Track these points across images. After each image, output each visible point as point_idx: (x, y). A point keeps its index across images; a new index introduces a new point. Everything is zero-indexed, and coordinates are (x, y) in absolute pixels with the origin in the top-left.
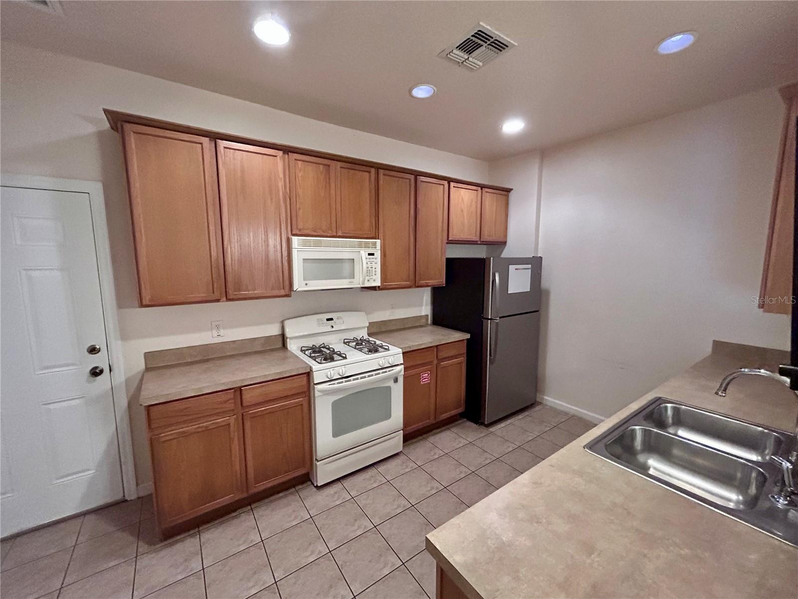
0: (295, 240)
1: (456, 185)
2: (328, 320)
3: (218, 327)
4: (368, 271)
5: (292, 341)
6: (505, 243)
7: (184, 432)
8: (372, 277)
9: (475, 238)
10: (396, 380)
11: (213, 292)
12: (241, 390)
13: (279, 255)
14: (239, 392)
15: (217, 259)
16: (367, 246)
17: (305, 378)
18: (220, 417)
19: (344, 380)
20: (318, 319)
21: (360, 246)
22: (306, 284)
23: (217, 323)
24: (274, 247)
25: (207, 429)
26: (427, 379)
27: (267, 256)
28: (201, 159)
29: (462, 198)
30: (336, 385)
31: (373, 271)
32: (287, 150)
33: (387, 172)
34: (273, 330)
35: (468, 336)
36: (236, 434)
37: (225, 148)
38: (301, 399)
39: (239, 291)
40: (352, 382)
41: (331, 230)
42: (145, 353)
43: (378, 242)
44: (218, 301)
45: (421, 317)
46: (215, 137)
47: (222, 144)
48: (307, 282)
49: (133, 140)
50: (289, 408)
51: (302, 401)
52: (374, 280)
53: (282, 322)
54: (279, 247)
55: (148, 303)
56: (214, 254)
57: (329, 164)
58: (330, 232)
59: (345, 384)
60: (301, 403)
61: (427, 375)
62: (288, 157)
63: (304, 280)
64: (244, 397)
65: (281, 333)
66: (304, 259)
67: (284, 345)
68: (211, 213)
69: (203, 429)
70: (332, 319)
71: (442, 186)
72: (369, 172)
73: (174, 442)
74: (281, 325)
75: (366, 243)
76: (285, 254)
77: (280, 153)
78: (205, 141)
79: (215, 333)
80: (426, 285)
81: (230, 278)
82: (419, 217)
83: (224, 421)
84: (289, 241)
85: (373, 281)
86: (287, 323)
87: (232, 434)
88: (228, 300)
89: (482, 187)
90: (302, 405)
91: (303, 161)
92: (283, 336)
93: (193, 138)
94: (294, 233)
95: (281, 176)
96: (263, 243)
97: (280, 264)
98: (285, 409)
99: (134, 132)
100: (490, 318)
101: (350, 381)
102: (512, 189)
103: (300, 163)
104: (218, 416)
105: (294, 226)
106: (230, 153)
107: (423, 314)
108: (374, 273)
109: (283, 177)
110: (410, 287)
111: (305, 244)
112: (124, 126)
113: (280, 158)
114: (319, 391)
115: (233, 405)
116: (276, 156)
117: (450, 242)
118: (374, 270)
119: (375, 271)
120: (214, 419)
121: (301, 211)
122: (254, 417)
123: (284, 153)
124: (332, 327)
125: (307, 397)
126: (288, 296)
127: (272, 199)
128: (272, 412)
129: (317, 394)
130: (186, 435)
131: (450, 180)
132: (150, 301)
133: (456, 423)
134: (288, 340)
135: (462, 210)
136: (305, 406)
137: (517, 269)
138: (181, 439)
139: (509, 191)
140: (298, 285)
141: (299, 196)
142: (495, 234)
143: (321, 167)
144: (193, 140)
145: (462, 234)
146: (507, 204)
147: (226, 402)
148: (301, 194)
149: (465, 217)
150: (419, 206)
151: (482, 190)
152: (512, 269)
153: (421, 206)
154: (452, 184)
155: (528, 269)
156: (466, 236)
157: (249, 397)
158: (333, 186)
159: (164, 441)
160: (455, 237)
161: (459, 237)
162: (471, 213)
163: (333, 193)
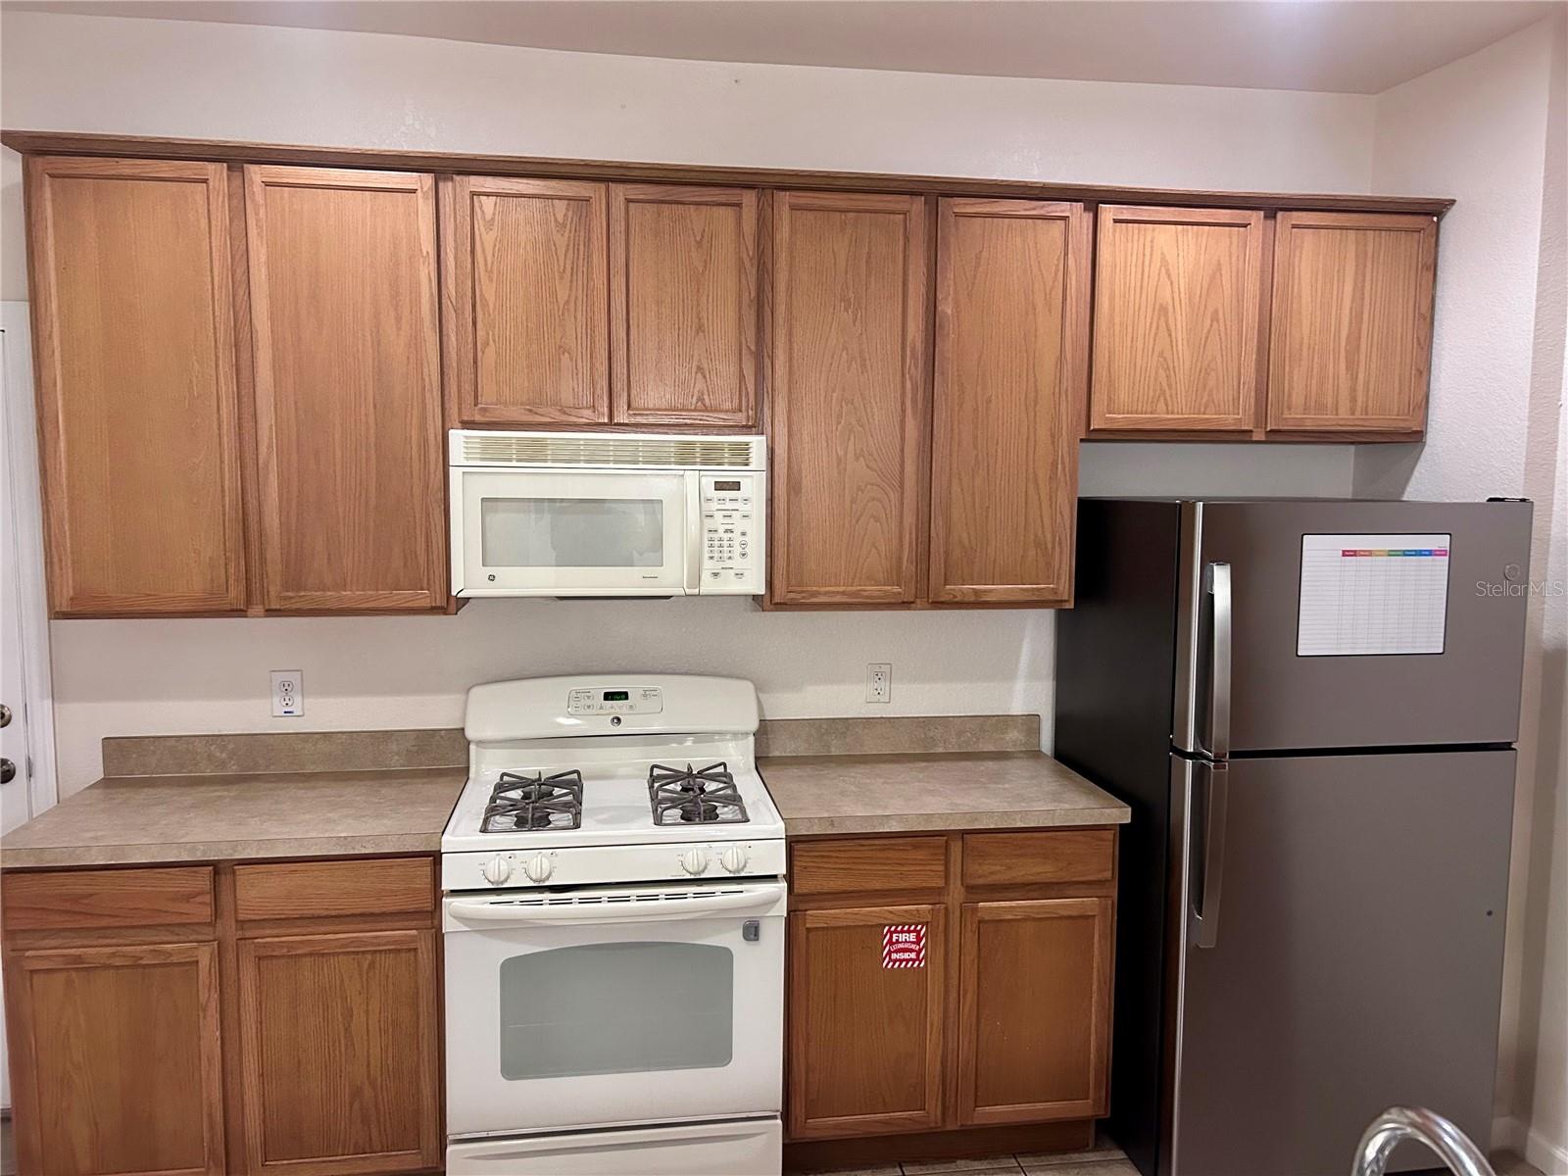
0: (461, 441)
1: (1128, 211)
2: (609, 696)
3: (286, 689)
4: (716, 543)
5: (484, 752)
6: (1412, 439)
7: (78, 959)
8: (729, 563)
9: (1239, 416)
10: (752, 932)
11: (227, 589)
12: (232, 873)
13: (418, 485)
14: (229, 878)
16: (710, 456)
17: (424, 867)
18: (175, 938)
19: (548, 896)
20: (577, 693)
21: (685, 456)
22: (492, 578)
23: (287, 676)
24: (404, 462)
25: (136, 965)
26: (913, 955)
27: (381, 489)
28: (203, 221)
29: (1164, 262)
30: (515, 908)
31: (736, 544)
32: (448, 168)
33: (804, 198)
35: (1122, 814)
36: (215, 995)
37: (267, 184)
38: (414, 932)
39: (299, 590)
40: (575, 907)
41: (593, 408)
42: (105, 739)
43: (757, 444)
44: (244, 612)
45: (1005, 721)
46: (241, 158)
47: (257, 173)
48: (493, 571)
49: (48, 194)
50: (375, 952)
51: (413, 939)
52: (739, 575)
54: (417, 463)
56: (231, 483)
57: (586, 194)
58: (586, 414)
59: (547, 908)
60: (412, 946)
61: (912, 937)
62: (454, 189)
63: (485, 564)
64: (239, 895)
66: (483, 499)
67: (469, 764)
68: (226, 367)
69: (129, 962)
70: (624, 696)
71: (1061, 223)
72: (739, 205)
75: (708, 448)
76: (435, 481)
77: (428, 179)
78: (215, 172)
79: (278, 705)
80: (972, 599)
81: (272, 553)
82: (946, 347)
83: (180, 952)
84: (443, 445)
85: (733, 578)
86: (475, 695)
87: (204, 992)
88: (272, 612)
89: (1272, 207)
90: (414, 950)
91: (497, 195)
93: (185, 168)
94: (462, 418)
95: (428, 248)
96: (371, 451)
98: (364, 952)
99: (51, 175)
100: (1190, 749)
101: (568, 902)
102: (1453, 202)
103: (488, 203)
104: (172, 932)
105: (468, 399)
106: (282, 198)
107: (1017, 708)
108: (737, 550)
109: (433, 250)
110: (905, 605)
111: (490, 452)
112: (31, 165)
113: (427, 194)
114: (456, 917)
115: (208, 911)
116: (414, 191)
117: (1096, 437)
118: (737, 539)
119: (744, 544)
120: (156, 939)
121: (491, 350)
122: (266, 958)
123: (438, 178)
124: (619, 721)
125: (434, 930)
127: (398, 319)
129: (451, 924)
130: (83, 967)
131: (1093, 199)
133: (1075, 1157)
134: (474, 748)
135: (1163, 310)
136: (425, 957)
137: (1355, 553)
138: (74, 974)
139: (1433, 211)
140: (467, 577)
141: (485, 305)
142: (1353, 400)
143: (561, 205)
144: (187, 174)
145: (1161, 406)
146: (1432, 268)
147: (188, 898)
148: (490, 295)
149: (1180, 335)
150: (946, 308)
151: (1270, 223)
152: (1319, 552)
153: (957, 304)
154: (1108, 212)
155: (1430, 553)
156: (1180, 412)
157: (254, 894)
158: (598, 261)
159: (32, 972)
160: (1120, 419)
161: (1143, 418)
162: (1215, 318)
163: (599, 281)
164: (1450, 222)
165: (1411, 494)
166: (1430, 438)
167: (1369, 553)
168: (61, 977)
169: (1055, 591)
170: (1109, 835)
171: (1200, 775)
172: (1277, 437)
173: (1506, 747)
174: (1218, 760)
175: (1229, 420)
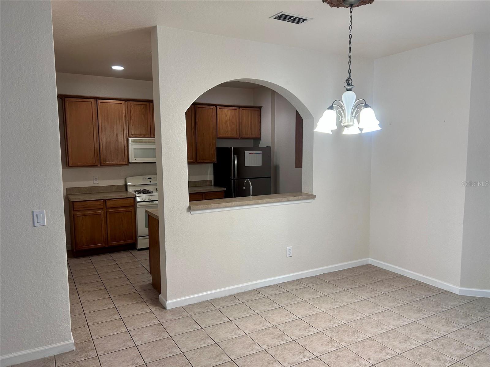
0: (130, 139)
1: (221, 107)
2: (148, 178)
3: (96, 179)
5: (130, 188)
7: (84, 214)
9: (237, 136)
11: (95, 162)
12: (106, 201)
13: (123, 146)
14: (105, 202)
15: (97, 148)
17: (133, 200)
18: (97, 211)
20: (144, 178)
22: (135, 160)
23: (96, 177)
24: (121, 143)
25: (93, 215)
27: (118, 147)
28: (91, 108)
29: (226, 114)
30: (147, 204)
32: (126, 100)
34: (121, 182)
35: (225, 189)
36: (104, 219)
38: (131, 209)
39: (106, 162)
40: (154, 203)
41: (148, 134)
42: (67, 188)
44: (97, 166)
45: (207, 181)
46: (96, 99)
47: (100, 101)
48: (135, 158)
49: (67, 104)
50: (126, 212)
53: (126, 179)
54: (123, 143)
55: (71, 166)
56: (95, 146)
57: (146, 104)
58: (148, 135)
62: (127, 103)
63: (134, 158)
64: (107, 204)
65: (125, 184)
66: (134, 148)
67: (126, 190)
68: (95, 129)
69: (91, 214)
70: (151, 178)
71: (212, 109)
73: (81, 218)
74: (125, 180)
76: (126, 146)
77: (124, 102)
78: (93, 100)
79: (95, 182)
80: (203, 162)
81: (102, 157)
82: (197, 126)
83: (99, 212)
84: (127, 140)
86: (127, 179)
87: (102, 218)
88: (101, 166)
89: (239, 107)
90: (131, 211)
91: (134, 104)
92: (126, 186)
93: (88, 100)
94: (130, 136)
95: (124, 111)
96: (116, 141)
97: (123, 151)
98: (124, 212)
99: (68, 101)
102: (262, 107)
103: (132, 105)
105: (130, 133)
106: (103, 104)
107: (208, 179)
109: (125, 112)
111: (134, 141)
112: (65, 99)
113: (124, 104)
114: (139, 205)
115: (102, 206)
116: (122, 104)
117: (218, 139)
120: (95, 211)
121: (133, 126)
122: (110, 213)
123: (125, 101)
124: (151, 182)
125: (134, 208)
126: (127, 165)
127: (120, 122)
128: (118, 212)
129: (138, 206)
130: (85, 215)
131: (216, 106)
132: (72, 164)
134: (128, 187)
135: (226, 121)
136: (133, 212)
137: (251, 153)
138: (84, 217)
139: (260, 108)
140: (132, 160)
141: (132, 120)
142: (251, 133)
143: (143, 106)
144: (88, 101)
145: (227, 134)
146: (260, 115)
147: (100, 205)
148: (133, 119)
149: (229, 124)
150: (197, 120)
151: (239, 109)
152: (247, 153)
153: (199, 120)
154: (218, 107)
155: (259, 153)
156: (229, 135)
157: (109, 204)
158: (149, 114)
159: (78, 216)
160: (221, 136)
161: (225, 136)
162: (233, 122)
163: (149, 117)
164: (262, 109)
165: (259, 147)
166: (261, 138)
167: (253, 153)
168: (82, 217)
169: (214, 161)
170: (223, 192)
171: (234, 181)
172: (242, 138)
173: (270, 177)
174: (236, 180)
175: (236, 136)
